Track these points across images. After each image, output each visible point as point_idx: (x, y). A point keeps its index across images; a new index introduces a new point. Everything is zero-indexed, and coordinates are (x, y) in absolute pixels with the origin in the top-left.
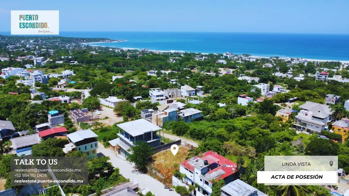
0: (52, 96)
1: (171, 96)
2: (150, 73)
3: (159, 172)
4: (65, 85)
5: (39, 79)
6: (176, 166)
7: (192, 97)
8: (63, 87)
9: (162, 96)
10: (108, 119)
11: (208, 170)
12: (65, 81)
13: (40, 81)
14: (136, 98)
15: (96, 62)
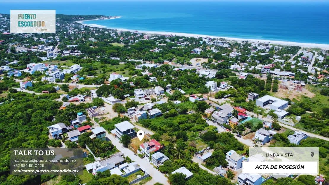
0: (72, 96)
1: (149, 94)
2: (138, 67)
3: (133, 148)
4: (77, 81)
5: (58, 76)
6: (139, 146)
7: (162, 94)
8: (76, 83)
9: (143, 95)
10: (109, 114)
11: (150, 148)
12: (76, 77)
13: (58, 77)
14: (125, 96)
15: (96, 52)
